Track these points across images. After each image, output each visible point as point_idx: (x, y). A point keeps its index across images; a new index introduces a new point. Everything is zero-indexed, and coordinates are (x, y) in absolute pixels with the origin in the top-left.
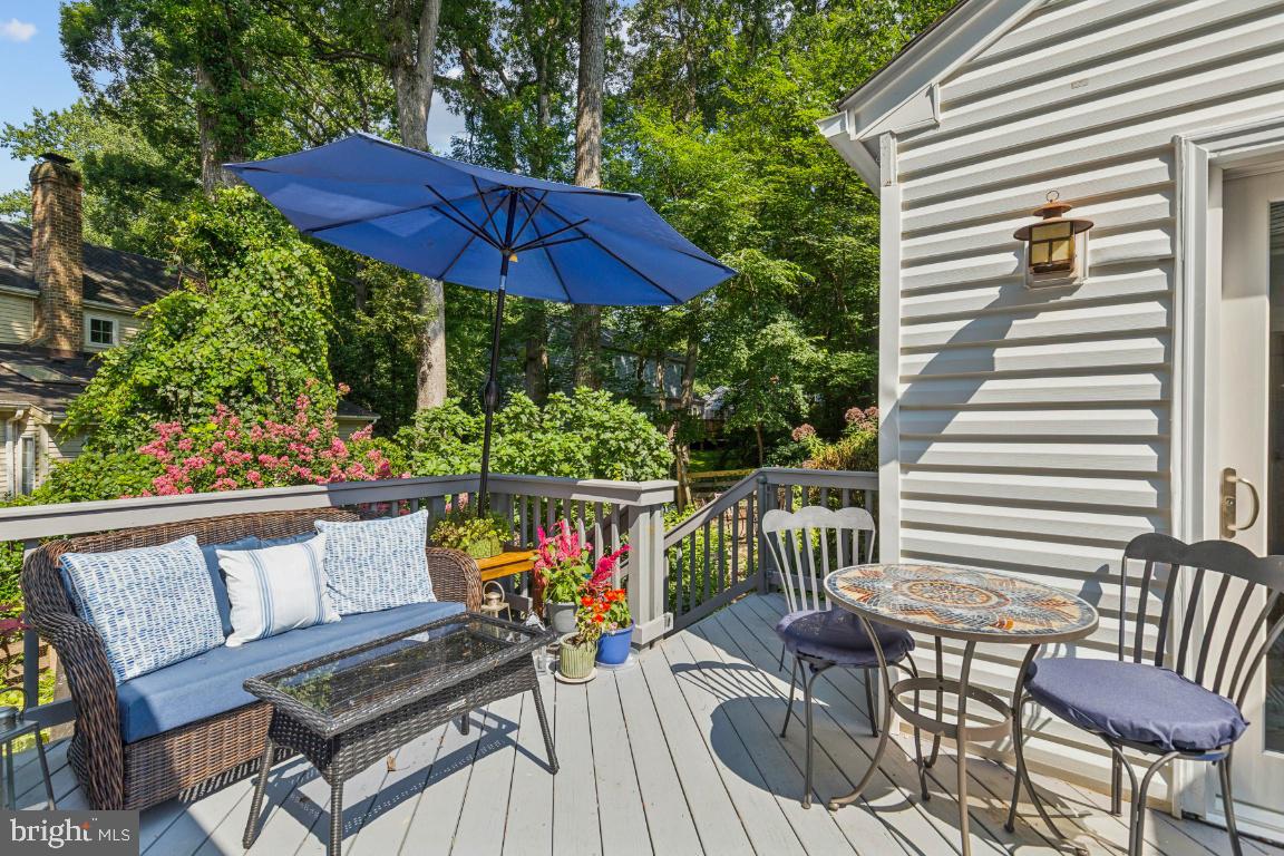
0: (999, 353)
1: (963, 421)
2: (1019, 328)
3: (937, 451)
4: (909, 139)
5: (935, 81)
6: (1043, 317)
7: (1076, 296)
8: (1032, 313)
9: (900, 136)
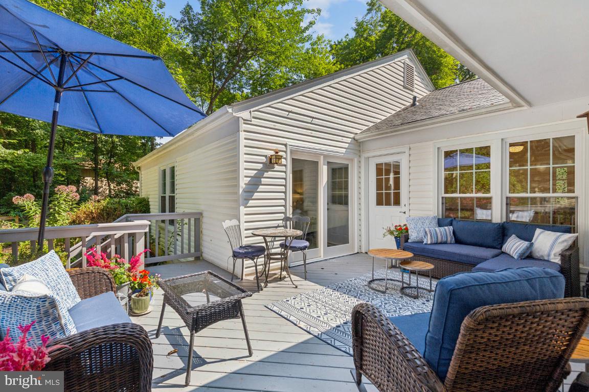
0: (262, 179)
1: (256, 195)
2: (266, 175)
3: (251, 203)
4: (246, 121)
5: (252, 110)
6: (269, 173)
7: (275, 169)
8: (267, 172)
9: (244, 120)
